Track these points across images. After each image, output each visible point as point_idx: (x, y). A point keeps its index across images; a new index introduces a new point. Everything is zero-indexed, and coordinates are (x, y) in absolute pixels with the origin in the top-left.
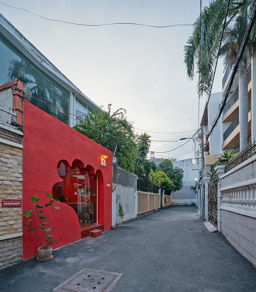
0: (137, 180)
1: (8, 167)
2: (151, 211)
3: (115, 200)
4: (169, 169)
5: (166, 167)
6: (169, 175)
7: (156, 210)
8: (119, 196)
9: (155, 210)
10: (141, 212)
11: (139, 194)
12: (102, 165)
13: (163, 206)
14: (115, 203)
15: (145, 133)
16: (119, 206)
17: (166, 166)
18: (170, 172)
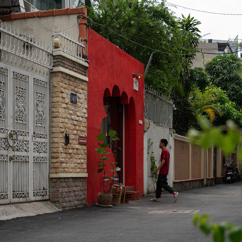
0: (174, 111)
1: (81, 102)
2: (195, 180)
3: (147, 147)
4: (232, 80)
5: (224, 74)
6: (233, 95)
7: (205, 182)
8: (151, 141)
9: (203, 180)
10: (179, 180)
11: (175, 139)
12: (134, 90)
13: (217, 176)
14: (147, 153)
15: (189, 16)
16: (151, 160)
17: (225, 71)
18: (236, 87)
